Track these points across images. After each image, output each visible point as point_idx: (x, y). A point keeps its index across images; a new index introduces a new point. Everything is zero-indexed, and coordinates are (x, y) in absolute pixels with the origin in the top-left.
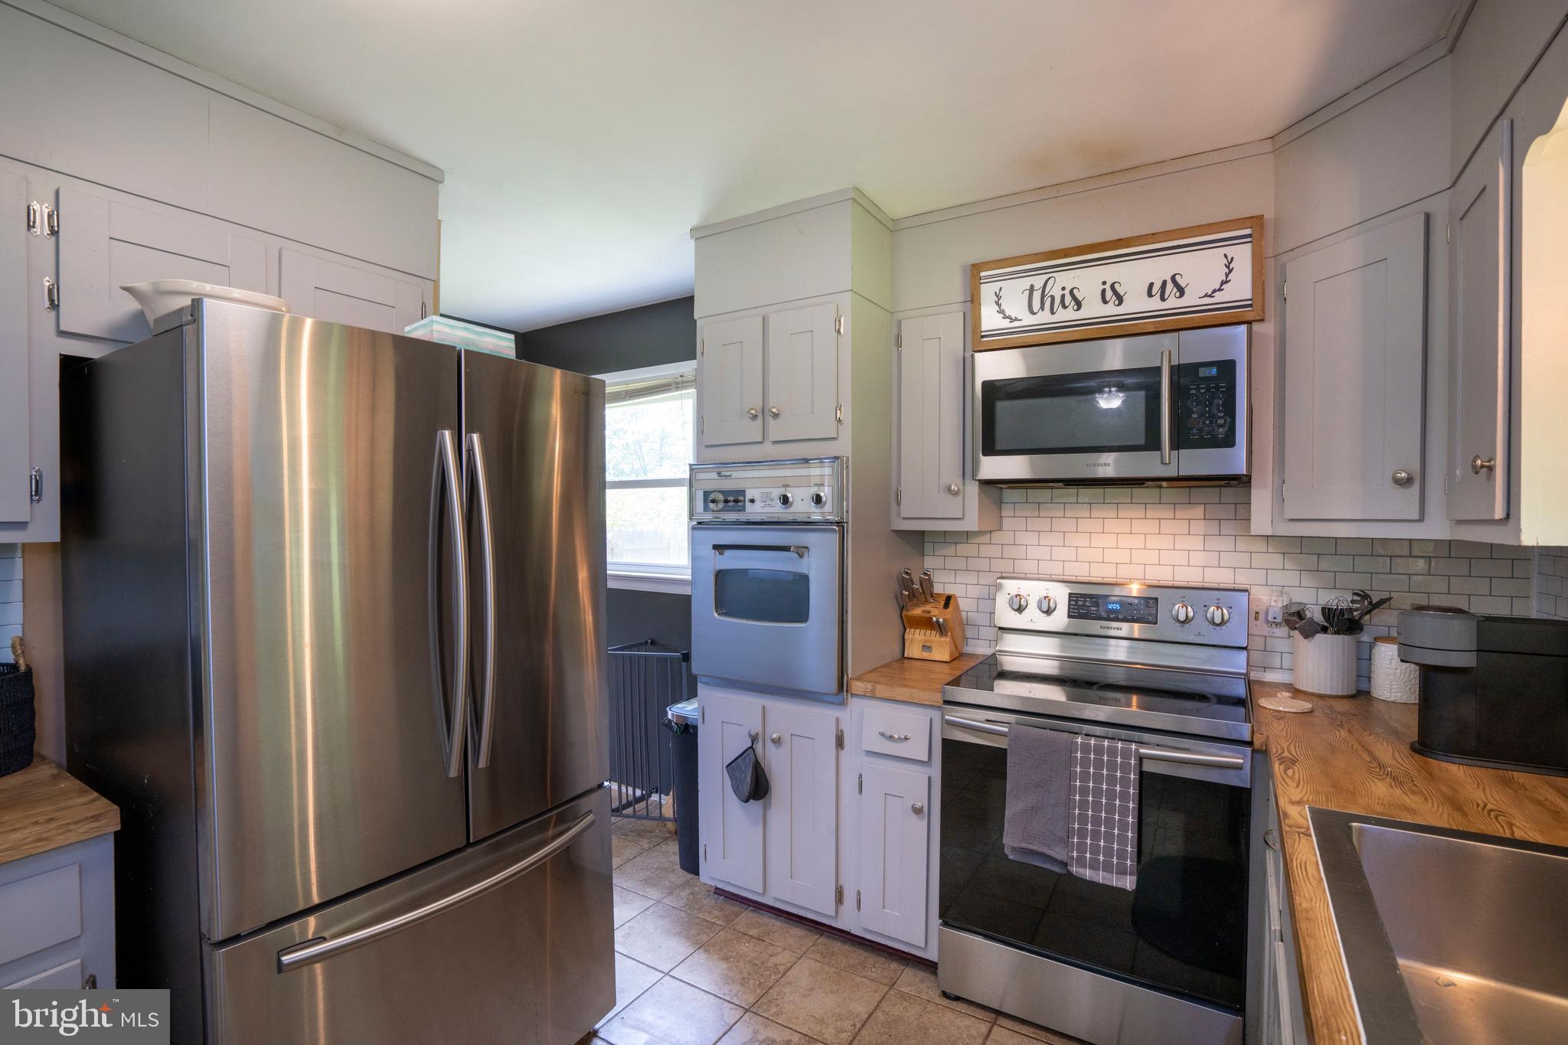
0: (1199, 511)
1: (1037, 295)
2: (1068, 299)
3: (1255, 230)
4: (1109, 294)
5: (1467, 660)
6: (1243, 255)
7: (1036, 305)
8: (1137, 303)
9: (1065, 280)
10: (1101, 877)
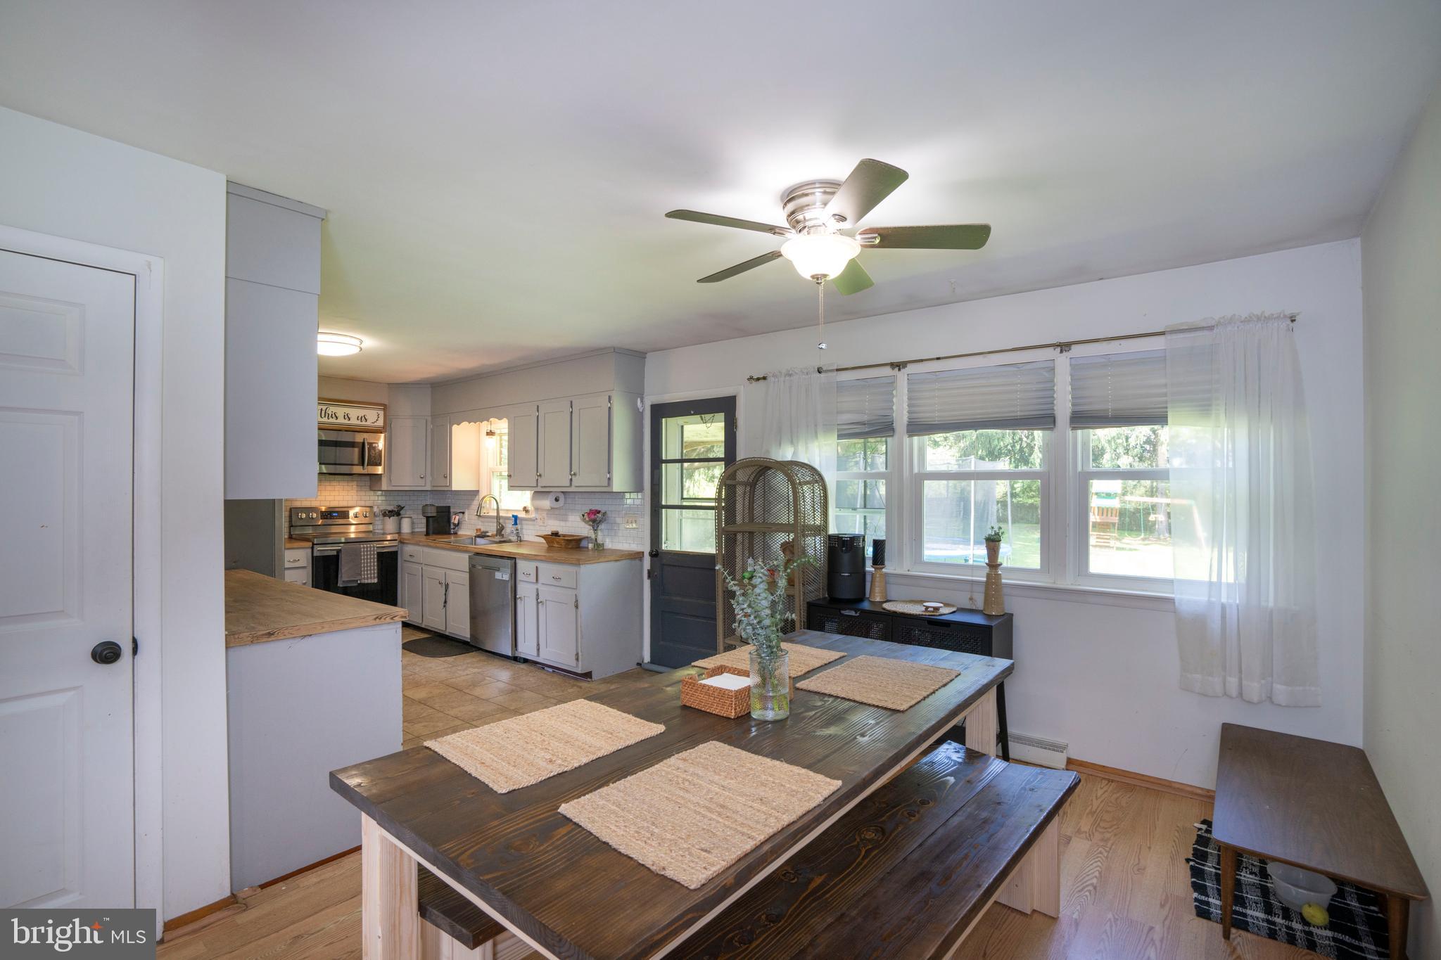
0: (355, 483)
1: (323, 412)
2: (333, 415)
3: (385, 408)
4: (346, 417)
5: (435, 515)
6: (381, 413)
7: (323, 416)
8: (354, 421)
9: (332, 410)
10: (369, 581)
